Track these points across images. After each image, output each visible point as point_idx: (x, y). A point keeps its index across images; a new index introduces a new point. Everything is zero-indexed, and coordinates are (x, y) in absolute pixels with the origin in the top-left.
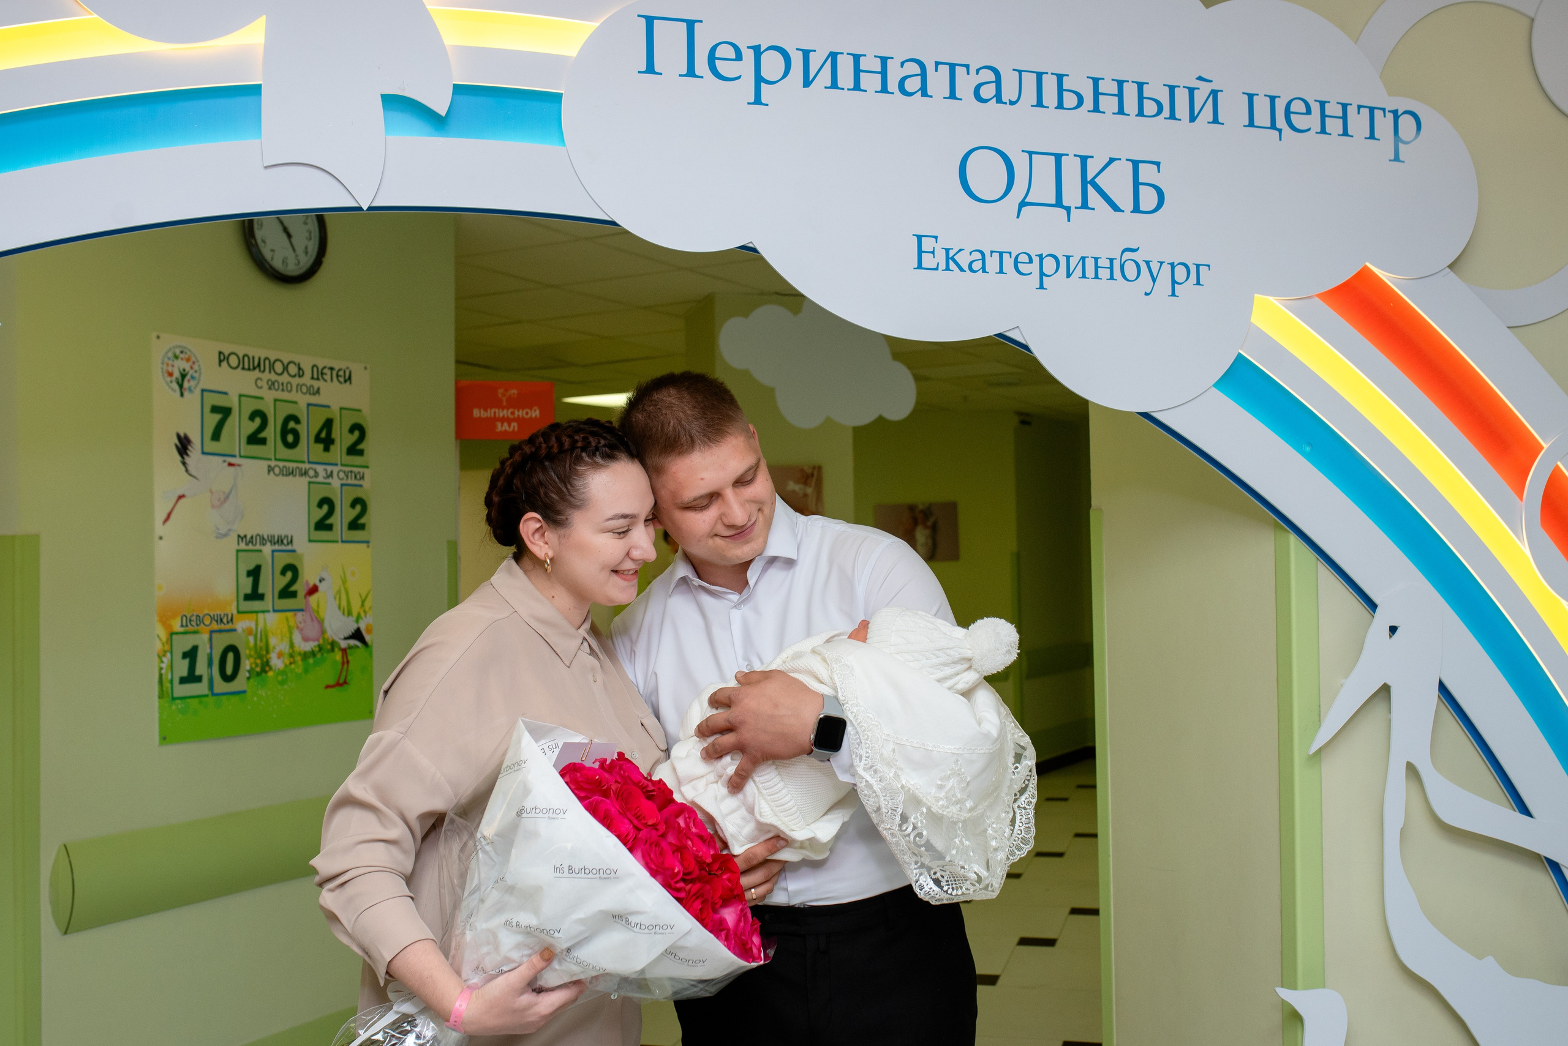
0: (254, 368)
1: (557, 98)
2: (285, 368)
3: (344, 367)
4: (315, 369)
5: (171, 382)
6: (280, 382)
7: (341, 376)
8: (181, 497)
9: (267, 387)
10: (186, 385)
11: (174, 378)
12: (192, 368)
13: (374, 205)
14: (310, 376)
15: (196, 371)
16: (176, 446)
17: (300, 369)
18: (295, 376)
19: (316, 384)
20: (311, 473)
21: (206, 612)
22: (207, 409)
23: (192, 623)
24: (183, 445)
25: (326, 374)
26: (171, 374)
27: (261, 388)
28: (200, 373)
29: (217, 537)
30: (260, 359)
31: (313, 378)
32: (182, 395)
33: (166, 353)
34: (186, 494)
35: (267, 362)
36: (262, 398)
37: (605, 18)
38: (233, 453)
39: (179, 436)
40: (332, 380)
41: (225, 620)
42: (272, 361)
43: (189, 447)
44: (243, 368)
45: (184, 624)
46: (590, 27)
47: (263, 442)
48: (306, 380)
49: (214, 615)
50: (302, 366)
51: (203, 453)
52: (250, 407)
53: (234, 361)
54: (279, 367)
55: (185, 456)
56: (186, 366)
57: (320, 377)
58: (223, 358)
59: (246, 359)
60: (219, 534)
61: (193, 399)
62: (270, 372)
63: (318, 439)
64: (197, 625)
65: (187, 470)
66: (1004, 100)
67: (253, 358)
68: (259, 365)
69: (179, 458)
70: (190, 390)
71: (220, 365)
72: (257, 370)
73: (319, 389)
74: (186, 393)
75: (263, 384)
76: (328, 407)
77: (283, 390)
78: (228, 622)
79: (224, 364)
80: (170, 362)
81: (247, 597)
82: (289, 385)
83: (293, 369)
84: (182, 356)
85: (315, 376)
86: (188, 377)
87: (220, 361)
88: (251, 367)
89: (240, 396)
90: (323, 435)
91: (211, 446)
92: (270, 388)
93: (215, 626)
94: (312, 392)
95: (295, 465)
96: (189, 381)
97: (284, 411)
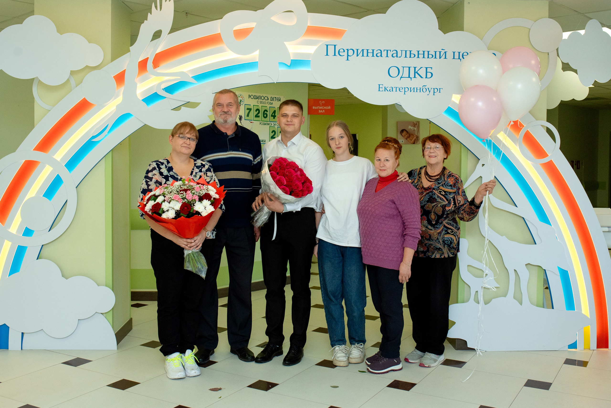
2: (264, 98)
6: (263, 102)
7: (278, 99)
12: (243, 99)
14: (270, 100)
17: (268, 98)
18: (266, 100)
20: (270, 124)
22: (246, 109)
24: (240, 118)
25: (274, 99)
27: (258, 103)
30: (258, 96)
36: (259, 106)
38: (252, 120)
39: (239, 116)
42: (261, 96)
43: (242, 118)
47: (259, 117)
51: (245, 120)
52: (256, 108)
56: (241, 99)
58: (250, 96)
62: (261, 99)
63: (272, 116)
65: (241, 124)
69: (240, 121)
76: (274, 107)
84: (240, 96)
86: (242, 101)
88: (256, 98)
89: (254, 105)
90: (273, 115)
91: (247, 118)
94: (271, 104)
95: (266, 122)
97: (264, 109)
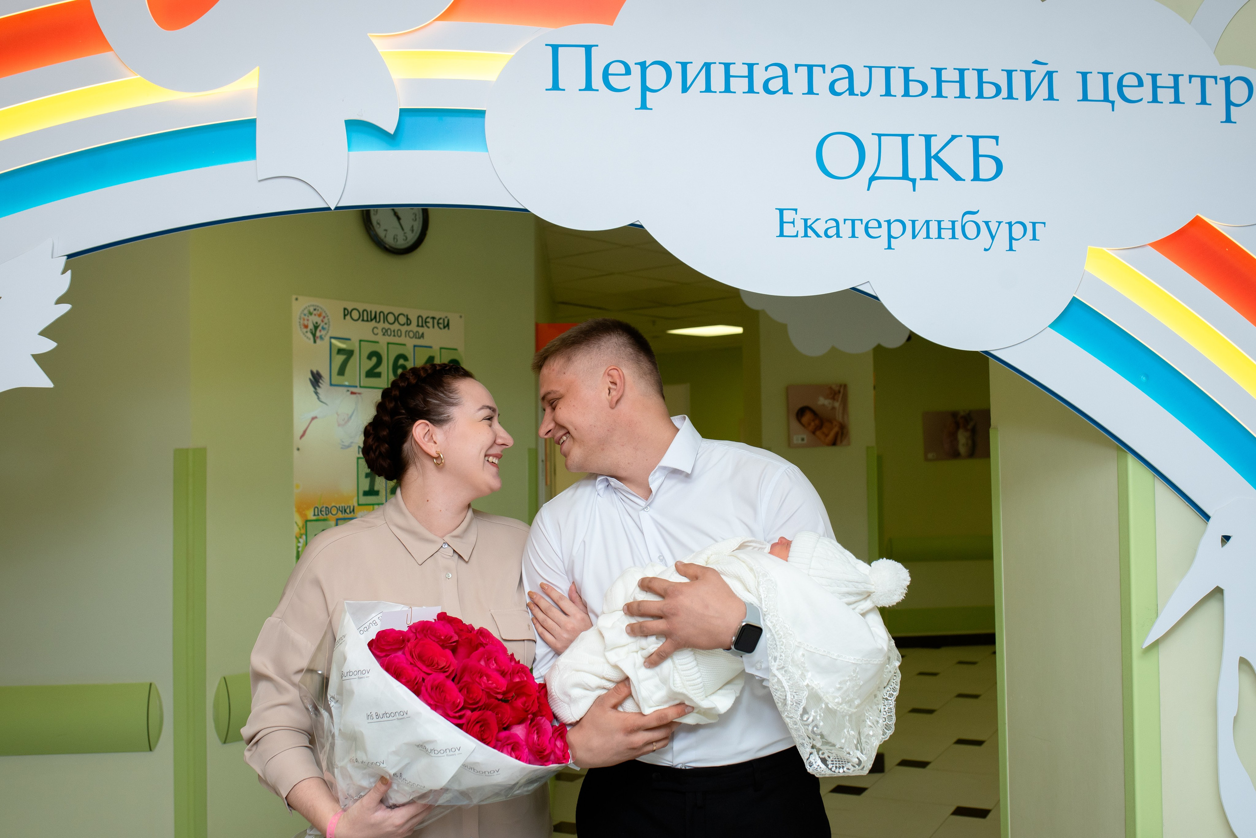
0: (372, 320)
1: (482, 113)
2: (396, 319)
3: (443, 317)
4: (420, 319)
5: (307, 332)
6: (392, 330)
7: (441, 323)
8: (313, 418)
9: (382, 334)
10: (318, 334)
11: (308, 330)
12: (322, 321)
13: (339, 205)
14: (416, 324)
15: (326, 324)
16: (310, 380)
17: (408, 319)
18: (404, 325)
19: (421, 330)
21: (333, 504)
22: (334, 351)
23: (322, 513)
24: (316, 379)
25: (428, 322)
26: (306, 327)
27: (377, 334)
28: (329, 325)
29: (342, 448)
30: (376, 312)
31: (418, 326)
32: (315, 342)
33: (303, 311)
34: (318, 416)
35: (382, 314)
36: (377, 342)
37: (518, 50)
38: (355, 385)
39: (312, 372)
40: (433, 327)
41: (348, 511)
42: (386, 314)
43: (321, 381)
44: (363, 320)
45: (316, 514)
46: (507, 56)
47: (379, 375)
48: (413, 327)
49: (339, 507)
50: (409, 317)
51: (331, 385)
52: (367, 349)
53: (355, 315)
54: (391, 318)
55: (317, 388)
56: (319, 321)
57: (424, 325)
58: (347, 313)
59: (365, 313)
60: (344, 446)
61: (323, 346)
62: (384, 322)
64: (326, 514)
65: (319, 398)
66: (855, 93)
67: (371, 312)
68: (375, 317)
69: (312, 389)
70: (321, 338)
71: (345, 318)
72: (374, 321)
73: (423, 334)
74: (318, 341)
75: (379, 331)
76: (431, 347)
77: (394, 336)
78: (350, 512)
79: (348, 317)
80: (306, 317)
81: (366, 494)
82: (399, 332)
83: (402, 320)
84: (315, 312)
85: (420, 324)
86: (320, 328)
87: (345, 316)
88: (369, 319)
89: (360, 341)
91: (336, 379)
92: (384, 335)
93: (340, 515)
94: (417, 336)
96: (320, 331)
97: (395, 352)
